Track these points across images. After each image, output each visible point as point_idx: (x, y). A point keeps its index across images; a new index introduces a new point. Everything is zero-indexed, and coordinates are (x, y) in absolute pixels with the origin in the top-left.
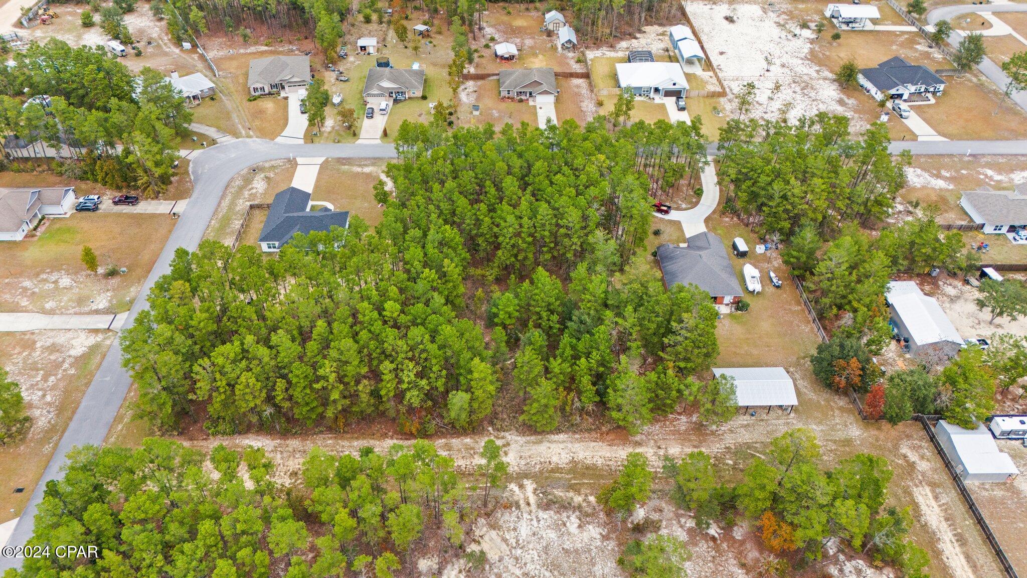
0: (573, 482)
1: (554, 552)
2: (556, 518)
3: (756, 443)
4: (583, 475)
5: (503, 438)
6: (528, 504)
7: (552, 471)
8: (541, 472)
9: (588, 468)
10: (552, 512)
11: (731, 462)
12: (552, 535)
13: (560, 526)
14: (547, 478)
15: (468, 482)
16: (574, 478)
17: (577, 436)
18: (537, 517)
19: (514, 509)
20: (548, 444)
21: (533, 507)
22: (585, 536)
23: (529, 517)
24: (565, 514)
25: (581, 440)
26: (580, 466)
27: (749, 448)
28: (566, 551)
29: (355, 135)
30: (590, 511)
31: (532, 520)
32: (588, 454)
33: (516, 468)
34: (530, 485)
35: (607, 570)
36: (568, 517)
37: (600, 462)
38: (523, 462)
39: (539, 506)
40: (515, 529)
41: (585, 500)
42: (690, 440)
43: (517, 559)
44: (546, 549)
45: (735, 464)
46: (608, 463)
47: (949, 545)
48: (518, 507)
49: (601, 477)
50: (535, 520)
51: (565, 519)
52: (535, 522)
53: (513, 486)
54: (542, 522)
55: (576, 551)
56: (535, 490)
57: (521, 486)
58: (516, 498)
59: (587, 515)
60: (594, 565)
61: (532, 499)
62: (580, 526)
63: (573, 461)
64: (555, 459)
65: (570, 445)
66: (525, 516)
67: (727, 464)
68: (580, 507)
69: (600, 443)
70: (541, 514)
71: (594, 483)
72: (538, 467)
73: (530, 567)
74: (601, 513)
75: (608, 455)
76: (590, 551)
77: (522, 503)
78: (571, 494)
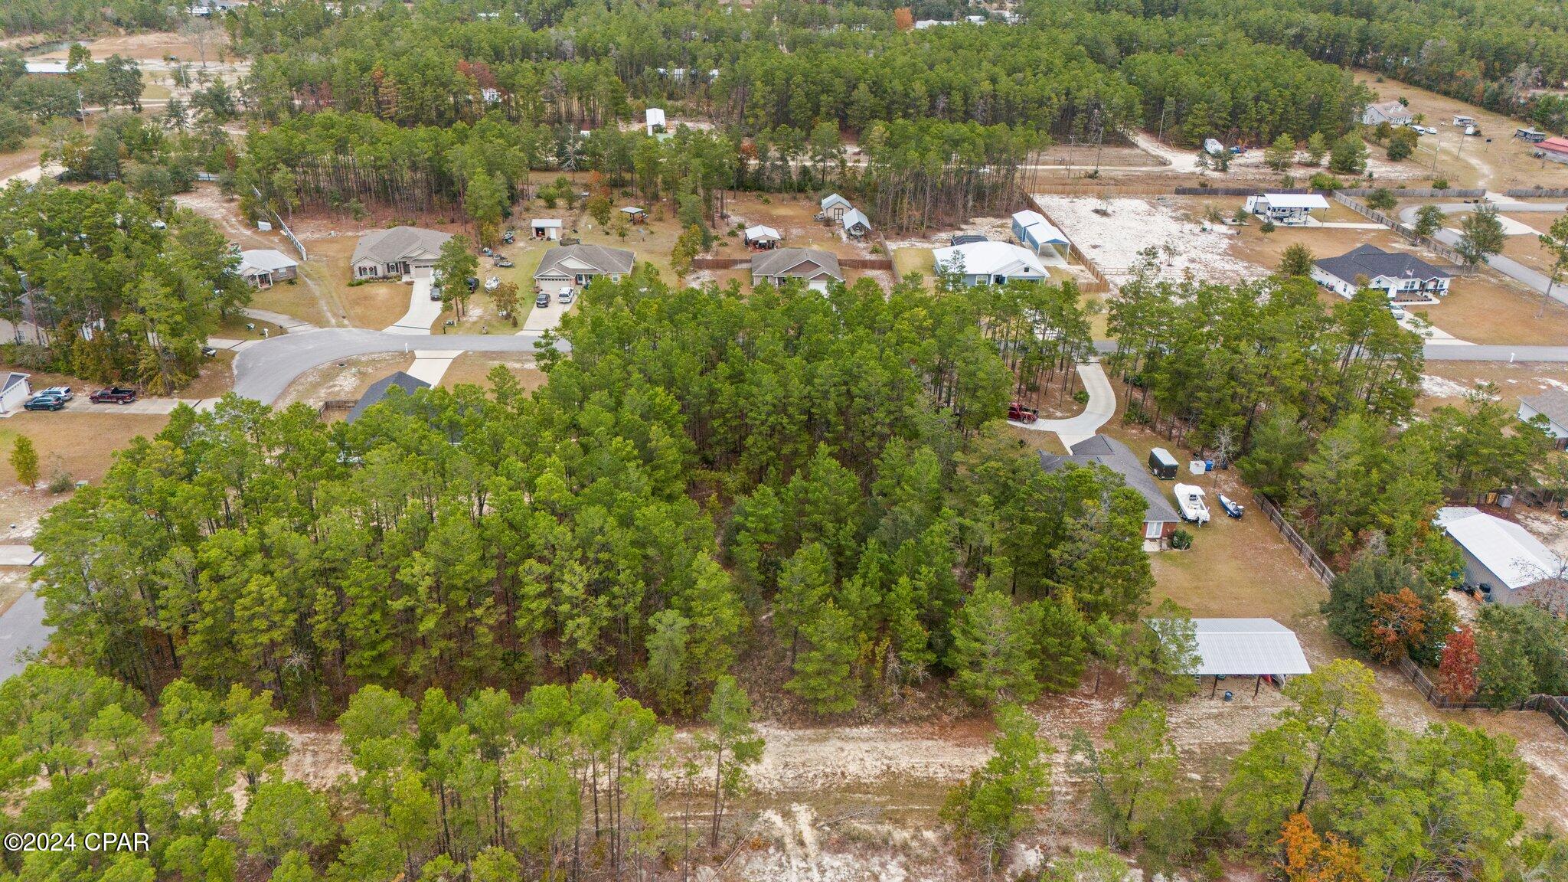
0: (890, 807)
2: (857, 866)
3: (1240, 744)
4: (910, 797)
5: (752, 731)
6: (802, 843)
7: (849, 789)
8: (826, 791)
9: (918, 784)
10: (850, 857)
11: (1196, 777)
14: (838, 802)
15: (680, 807)
16: (893, 802)
17: (895, 730)
18: (819, 865)
19: (771, 850)
20: (839, 744)
21: (812, 848)
23: (803, 865)
24: (876, 860)
25: (902, 737)
26: (902, 780)
27: (1228, 752)
29: (515, 324)
30: (926, 854)
31: (809, 870)
32: (918, 760)
33: (776, 784)
34: (804, 815)
36: (883, 865)
37: (941, 774)
38: (790, 774)
39: (823, 845)
41: (914, 837)
45: (1206, 779)
46: (957, 776)
48: (780, 845)
50: (815, 870)
51: (876, 869)
52: (815, 874)
53: (773, 816)
54: (829, 874)
56: (816, 820)
57: (787, 815)
58: (776, 833)
59: (922, 862)
61: (809, 836)
63: (888, 772)
64: (853, 768)
65: (881, 746)
66: (795, 862)
67: (1191, 780)
68: (905, 847)
69: (941, 743)
70: (827, 860)
71: (933, 810)
72: (820, 782)
74: (950, 859)
75: (957, 762)
77: (789, 841)
78: (887, 827)
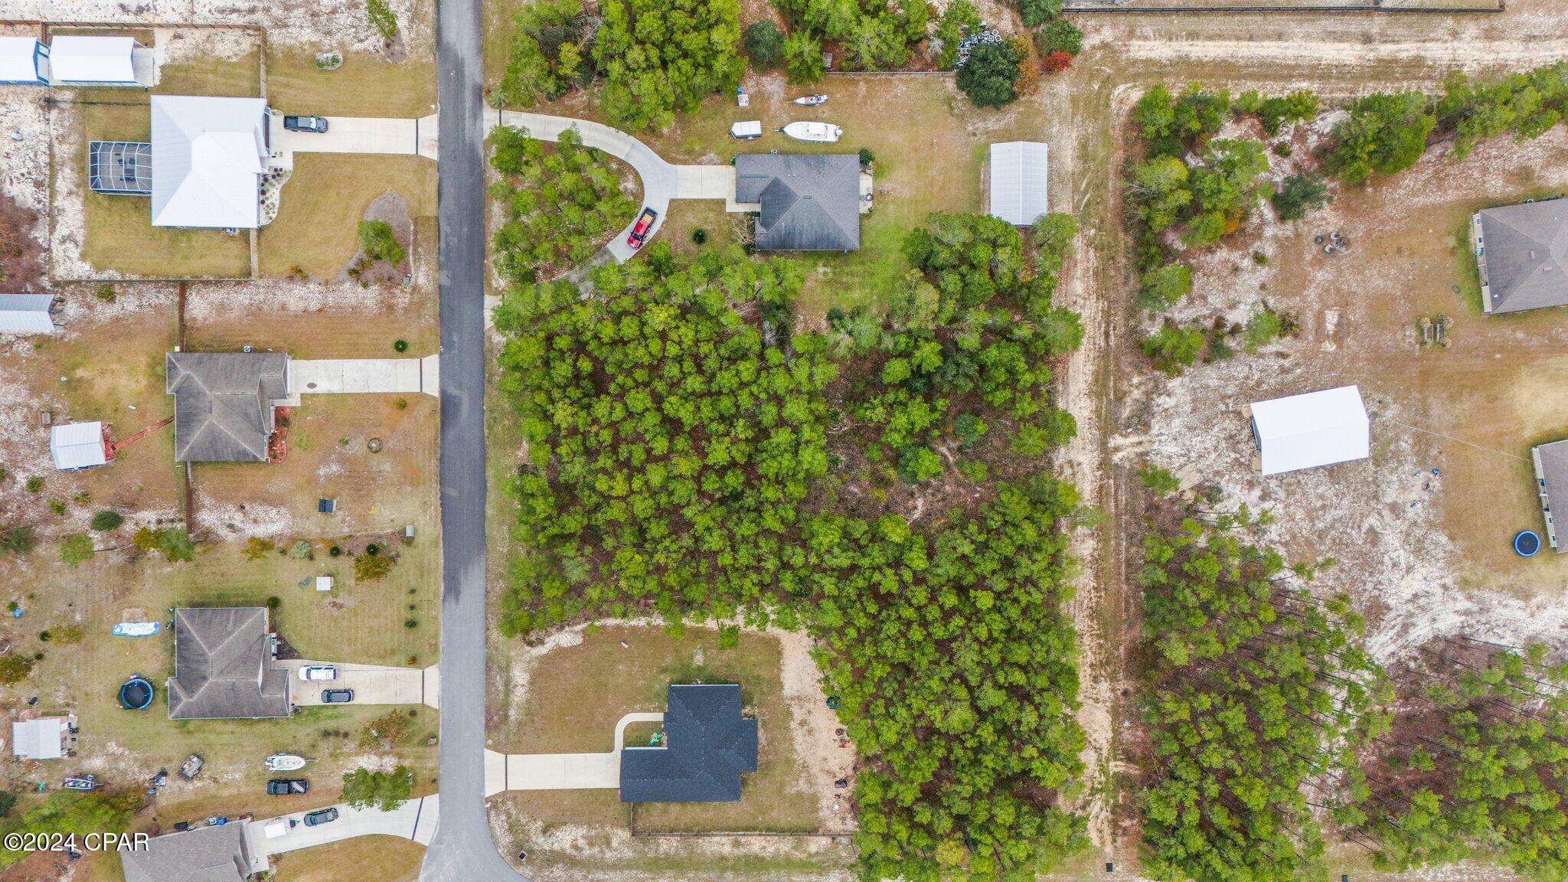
0: (1112, 396)
1: (1194, 421)
2: (1158, 418)
4: (1105, 386)
5: (1061, 467)
6: (1140, 443)
7: (1099, 416)
8: (1099, 429)
9: (1097, 381)
10: (1153, 421)
11: (1093, 231)
12: (1177, 423)
13: (1168, 415)
14: (1108, 423)
15: (1107, 503)
16: (1107, 395)
17: (1060, 388)
18: (1157, 436)
19: (1147, 458)
21: (1143, 438)
22: (1179, 391)
23: (1157, 443)
24: (1155, 409)
25: (1065, 384)
26: (1094, 388)
27: (1078, 208)
28: (1194, 410)
29: (413, 713)
30: (1151, 384)
31: (1160, 441)
32: (1081, 379)
33: (1096, 454)
34: (1116, 440)
35: (1214, 375)
36: (1158, 405)
37: (1090, 367)
38: (1089, 447)
39: (1146, 432)
40: (1170, 457)
41: (1137, 388)
42: (1068, 269)
43: (1200, 457)
44: (1191, 429)
45: (1094, 226)
46: (1091, 359)
47: (1193, 49)
48: (1144, 454)
49: (1106, 367)
50: (1160, 438)
51: (1160, 409)
52: (1163, 438)
53: (1116, 458)
54: (1163, 431)
55: (1194, 401)
56: (1122, 435)
57: (1117, 449)
58: (1132, 456)
59: (1157, 386)
60: (1208, 387)
61: (1134, 439)
62: (1169, 395)
63: (1089, 395)
64: (1086, 413)
65: (1071, 397)
66: (1155, 446)
68: (1148, 394)
69: (1070, 364)
70: (1155, 430)
71: (1115, 375)
72: (1095, 431)
73: (1208, 444)
74: (1154, 373)
75: (1083, 357)
76: (1194, 389)
77: (1139, 449)
78: (1128, 400)
